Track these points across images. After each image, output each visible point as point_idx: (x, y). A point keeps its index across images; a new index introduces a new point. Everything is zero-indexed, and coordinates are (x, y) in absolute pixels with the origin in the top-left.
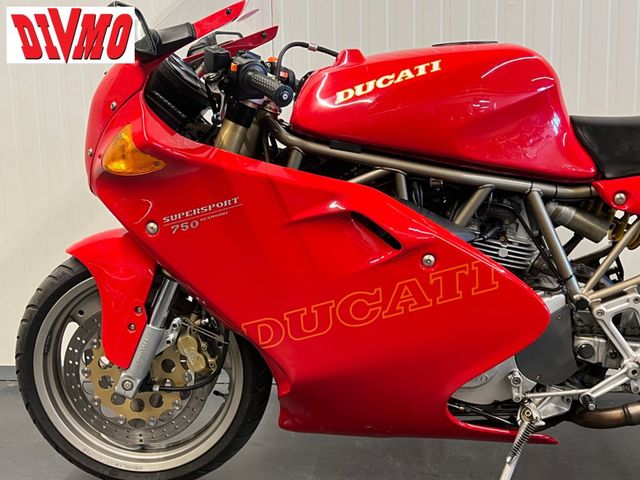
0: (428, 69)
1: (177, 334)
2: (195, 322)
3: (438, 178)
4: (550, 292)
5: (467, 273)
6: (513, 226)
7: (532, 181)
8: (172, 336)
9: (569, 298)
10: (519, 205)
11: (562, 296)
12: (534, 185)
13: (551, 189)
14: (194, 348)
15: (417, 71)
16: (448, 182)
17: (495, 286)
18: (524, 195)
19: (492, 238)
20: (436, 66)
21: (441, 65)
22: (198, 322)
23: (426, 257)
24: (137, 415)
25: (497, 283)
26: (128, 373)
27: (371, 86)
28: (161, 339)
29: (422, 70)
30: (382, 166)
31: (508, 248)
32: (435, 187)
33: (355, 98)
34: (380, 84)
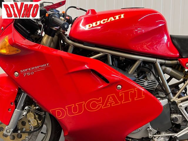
0: (120, 17)
1: (26, 112)
2: (34, 108)
3: (123, 57)
4: (162, 98)
5: (133, 92)
6: (149, 74)
7: (157, 58)
8: (25, 113)
9: (169, 100)
10: (152, 67)
11: (167, 100)
12: (157, 60)
13: (163, 61)
14: (33, 117)
15: (115, 18)
16: (126, 58)
17: (143, 97)
18: (154, 63)
19: (142, 78)
20: (122, 16)
21: (124, 16)
22: (35, 108)
23: (118, 86)
25: (144, 96)
26: (9, 127)
27: (98, 23)
28: (21, 114)
29: (117, 17)
30: (102, 52)
31: (148, 82)
32: (121, 60)
33: (93, 27)
34: (102, 22)
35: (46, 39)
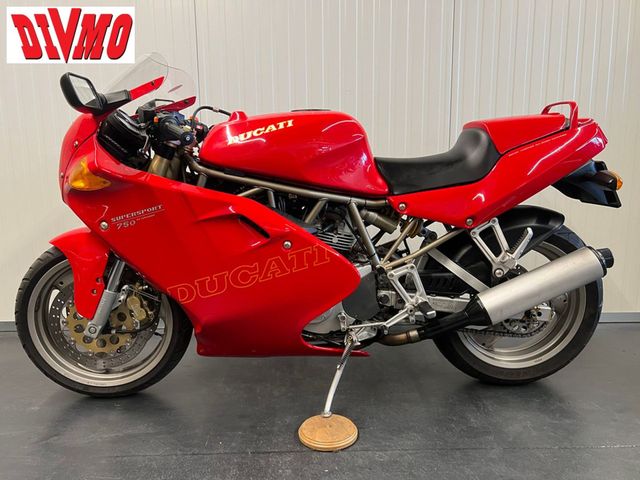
0: (285, 125)
1: (126, 296)
2: (139, 288)
3: (293, 193)
4: (363, 264)
6: (341, 222)
7: (351, 196)
8: (122, 297)
9: (373, 267)
10: (345, 211)
11: (370, 266)
13: (362, 201)
14: (138, 305)
15: (278, 126)
16: (300, 196)
17: (327, 260)
18: (347, 205)
19: (328, 231)
20: (290, 123)
21: (293, 123)
22: (141, 288)
23: (286, 243)
24: (101, 350)
25: (329, 258)
26: (93, 322)
27: (249, 134)
29: (281, 125)
30: (258, 186)
31: (338, 237)
34: (255, 134)
35: (157, 163)
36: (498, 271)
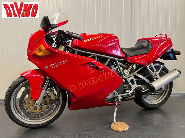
15: (99, 37)
20: (102, 36)
23: (103, 71)
30: (93, 55)
34: (92, 39)
36: (154, 77)
